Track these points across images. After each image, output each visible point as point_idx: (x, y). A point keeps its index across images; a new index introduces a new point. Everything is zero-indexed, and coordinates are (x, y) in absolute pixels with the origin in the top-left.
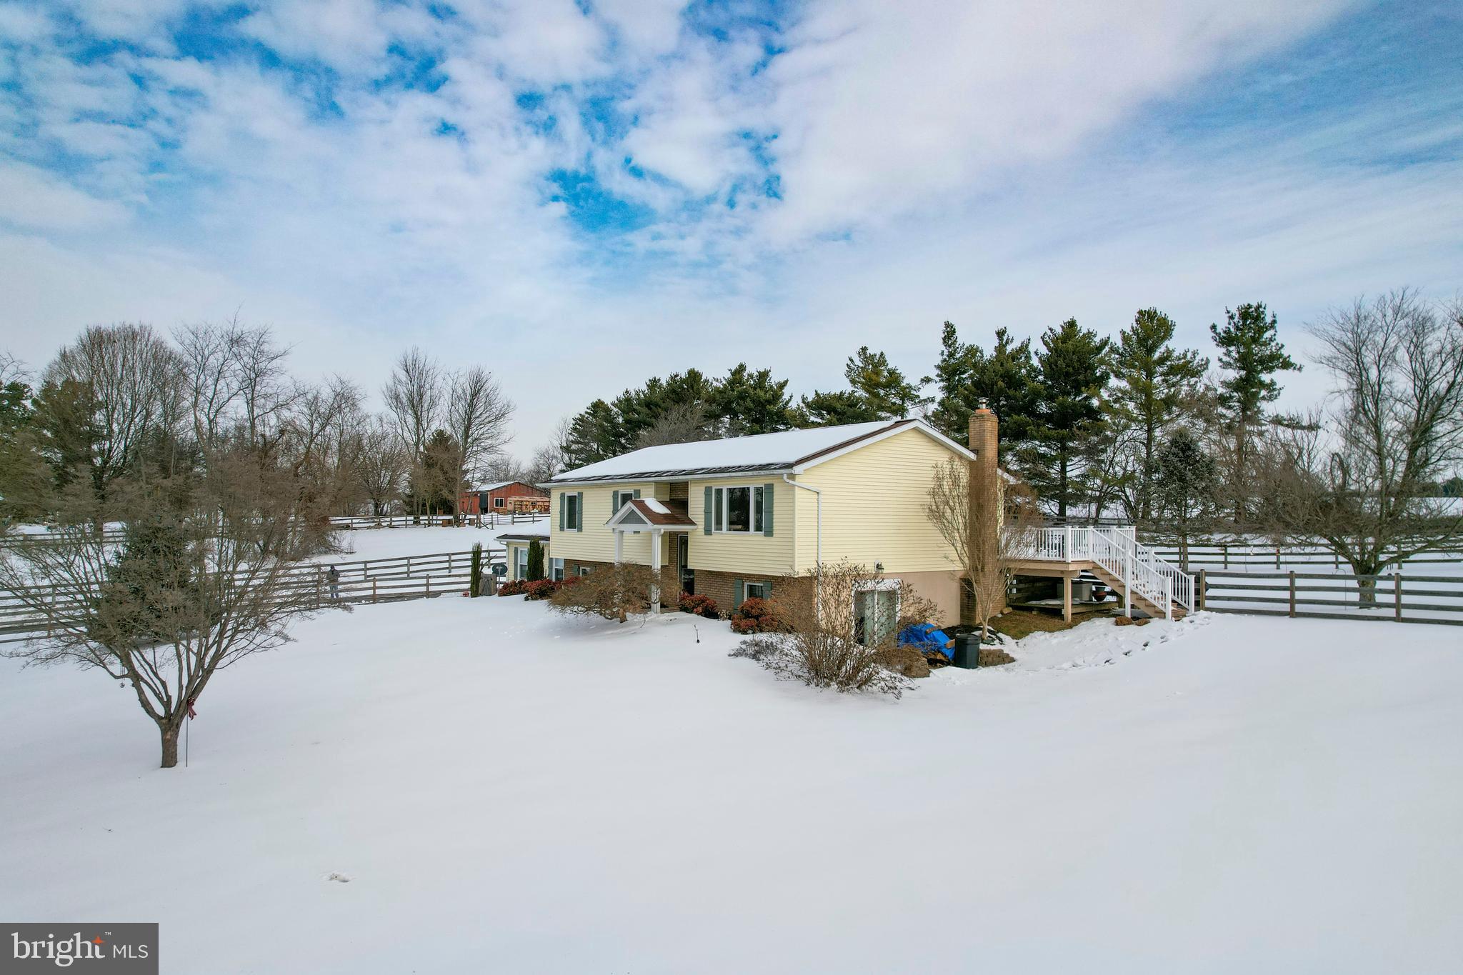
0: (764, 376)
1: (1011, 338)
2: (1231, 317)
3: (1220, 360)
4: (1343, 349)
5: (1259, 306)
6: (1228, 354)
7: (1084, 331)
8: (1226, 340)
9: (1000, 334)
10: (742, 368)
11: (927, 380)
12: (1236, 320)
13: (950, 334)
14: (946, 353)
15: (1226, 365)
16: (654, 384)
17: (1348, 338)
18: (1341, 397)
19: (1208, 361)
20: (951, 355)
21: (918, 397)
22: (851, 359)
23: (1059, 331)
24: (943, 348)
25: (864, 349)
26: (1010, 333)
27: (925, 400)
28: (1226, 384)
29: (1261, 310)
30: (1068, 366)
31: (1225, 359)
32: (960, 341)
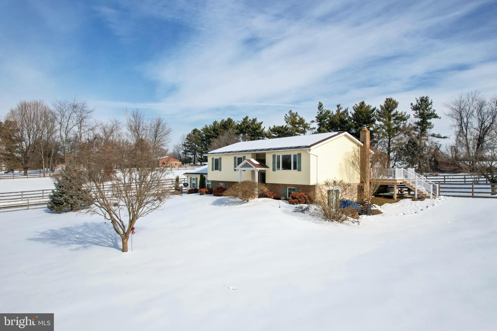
0: (254, 120)
1: (342, 107)
2: (417, 101)
3: (414, 115)
4: (456, 112)
5: (427, 97)
6: (416, 113)
7: (367, 105)
8: (415, 108)
9: (338, 106)
10: (247, 118)
11: (313, 122)
12: (419, 102)
13: (320, 106)
14: (319, 112)
15: (416, 117)
16: (215, 123)
17: (457, 108)
18: (455, 128)
19: (410, 115)
20: (321, 113)
21: (310, 127)
22: (286, 115)
23: (359, 105)
24: (318, 111)
25: (291, 111)
26: (341, 106)
27: (312, 128)
28: (416, 123)
29: (427, 98)
30: (362, 117)
31: (416, 115)
32: (324, 109)
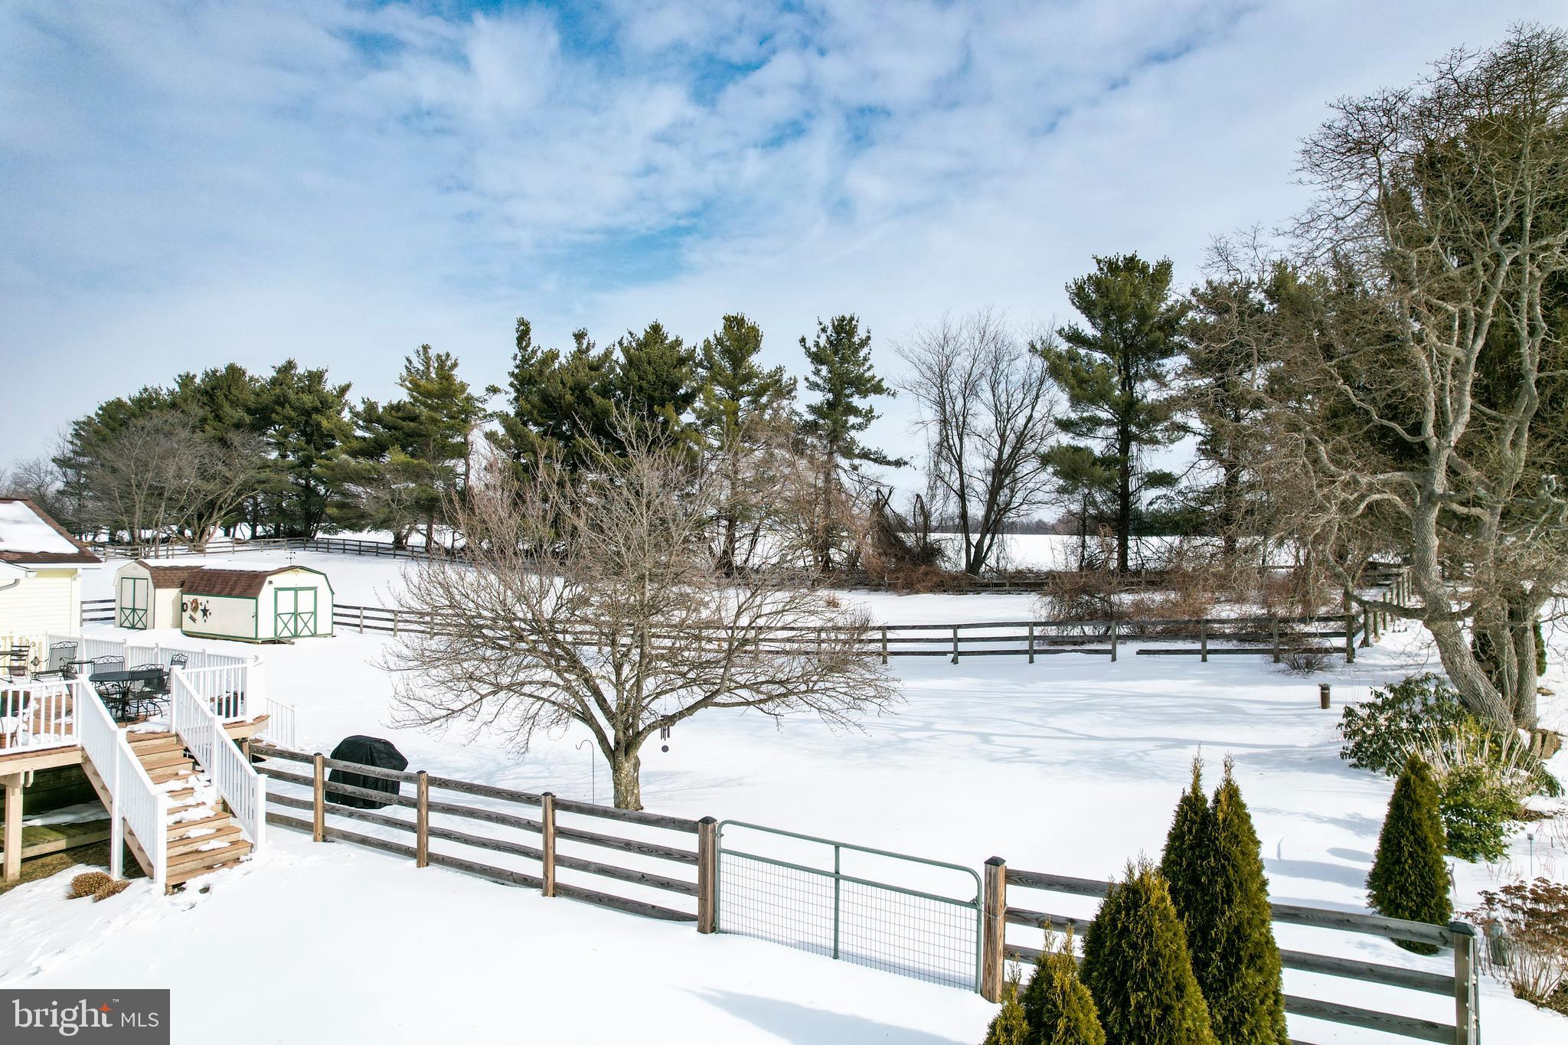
0: (317, 377)
1: (592, 342)
2: (824, 330)
3: (807, 379)
4: (929, 374)
5: (852, 319)
6: (817, 373)
7: (671, 338)
8: (817, 358)
9: (579, 336)
10: (290, 365)
11: (493, 390)
12: (829, 333)
13: (523, 334)
14: (519, 357)
15: (814, 386)
16: (186, 380)
17: (932, 359)
18: (924, 430)
19: (796, 381)
20: (525, 361)
21: (484, 410)
22: (408, 360)
23: (641, 335)
24: (516, 350)
25: (425, 348)
26: (591, 337)
27: (491, 415)
28: (812, 409)
29: (854, 323)
30: (640, 378)
31: (813, 378)
32: (534, 344)
